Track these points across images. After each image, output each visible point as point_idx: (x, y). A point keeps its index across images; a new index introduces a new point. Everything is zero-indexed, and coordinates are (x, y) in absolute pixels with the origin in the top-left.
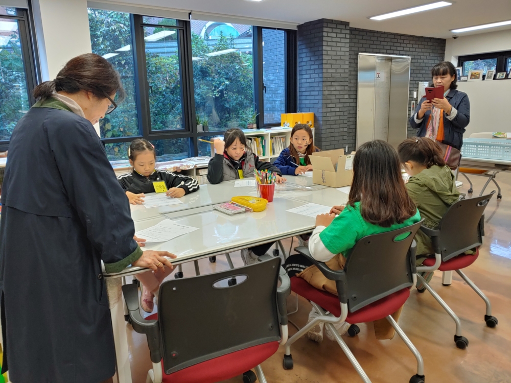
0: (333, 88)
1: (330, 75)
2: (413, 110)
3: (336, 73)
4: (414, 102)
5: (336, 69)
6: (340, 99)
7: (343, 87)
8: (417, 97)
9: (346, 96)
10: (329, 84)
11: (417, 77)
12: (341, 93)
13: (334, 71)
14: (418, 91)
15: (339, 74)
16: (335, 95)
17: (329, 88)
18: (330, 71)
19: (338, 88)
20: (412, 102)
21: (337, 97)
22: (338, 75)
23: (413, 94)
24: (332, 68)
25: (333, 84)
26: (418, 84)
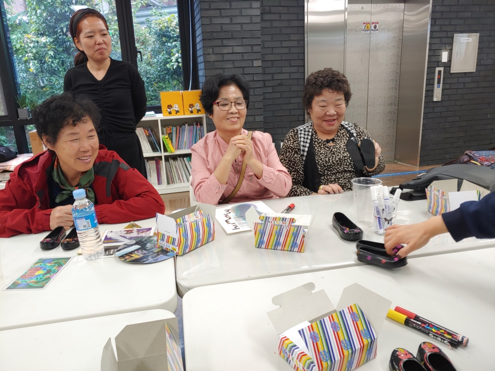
0: (226, 51)
1: (218, 28)
2: (439, 82)
3: (231, 24)
4: (442, 69)
5: (231, 17)
6: (243, 68)
7: (250, 48)
8: (450, 60)
9: (257, 63)
10: (218, 42)
11: (450, 25)
12: (246, 57)
13: (227, 21)
14: (451, 50)
15: (239, 26)
16: (233, 61)
17: (217, 50)
18: (216, 21)
19: (238, 49)
20: (438, 69)
21: (237, 64)
22: (238, 28)
23: (440, 56)
24: (221, 17)
25: (225, 42)
26: (453, 38)
